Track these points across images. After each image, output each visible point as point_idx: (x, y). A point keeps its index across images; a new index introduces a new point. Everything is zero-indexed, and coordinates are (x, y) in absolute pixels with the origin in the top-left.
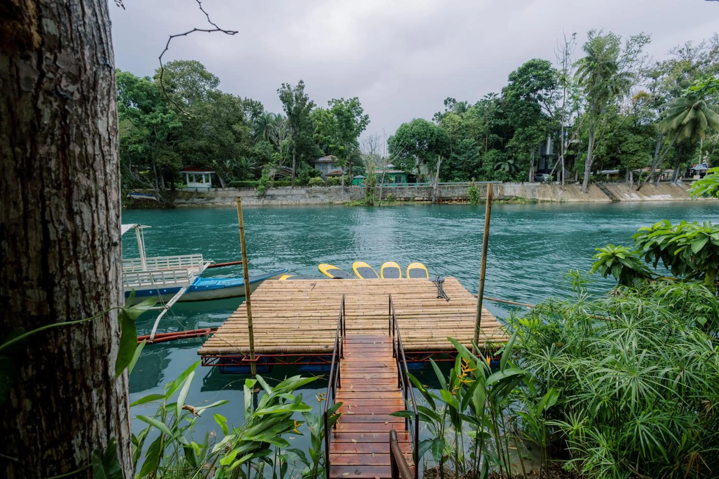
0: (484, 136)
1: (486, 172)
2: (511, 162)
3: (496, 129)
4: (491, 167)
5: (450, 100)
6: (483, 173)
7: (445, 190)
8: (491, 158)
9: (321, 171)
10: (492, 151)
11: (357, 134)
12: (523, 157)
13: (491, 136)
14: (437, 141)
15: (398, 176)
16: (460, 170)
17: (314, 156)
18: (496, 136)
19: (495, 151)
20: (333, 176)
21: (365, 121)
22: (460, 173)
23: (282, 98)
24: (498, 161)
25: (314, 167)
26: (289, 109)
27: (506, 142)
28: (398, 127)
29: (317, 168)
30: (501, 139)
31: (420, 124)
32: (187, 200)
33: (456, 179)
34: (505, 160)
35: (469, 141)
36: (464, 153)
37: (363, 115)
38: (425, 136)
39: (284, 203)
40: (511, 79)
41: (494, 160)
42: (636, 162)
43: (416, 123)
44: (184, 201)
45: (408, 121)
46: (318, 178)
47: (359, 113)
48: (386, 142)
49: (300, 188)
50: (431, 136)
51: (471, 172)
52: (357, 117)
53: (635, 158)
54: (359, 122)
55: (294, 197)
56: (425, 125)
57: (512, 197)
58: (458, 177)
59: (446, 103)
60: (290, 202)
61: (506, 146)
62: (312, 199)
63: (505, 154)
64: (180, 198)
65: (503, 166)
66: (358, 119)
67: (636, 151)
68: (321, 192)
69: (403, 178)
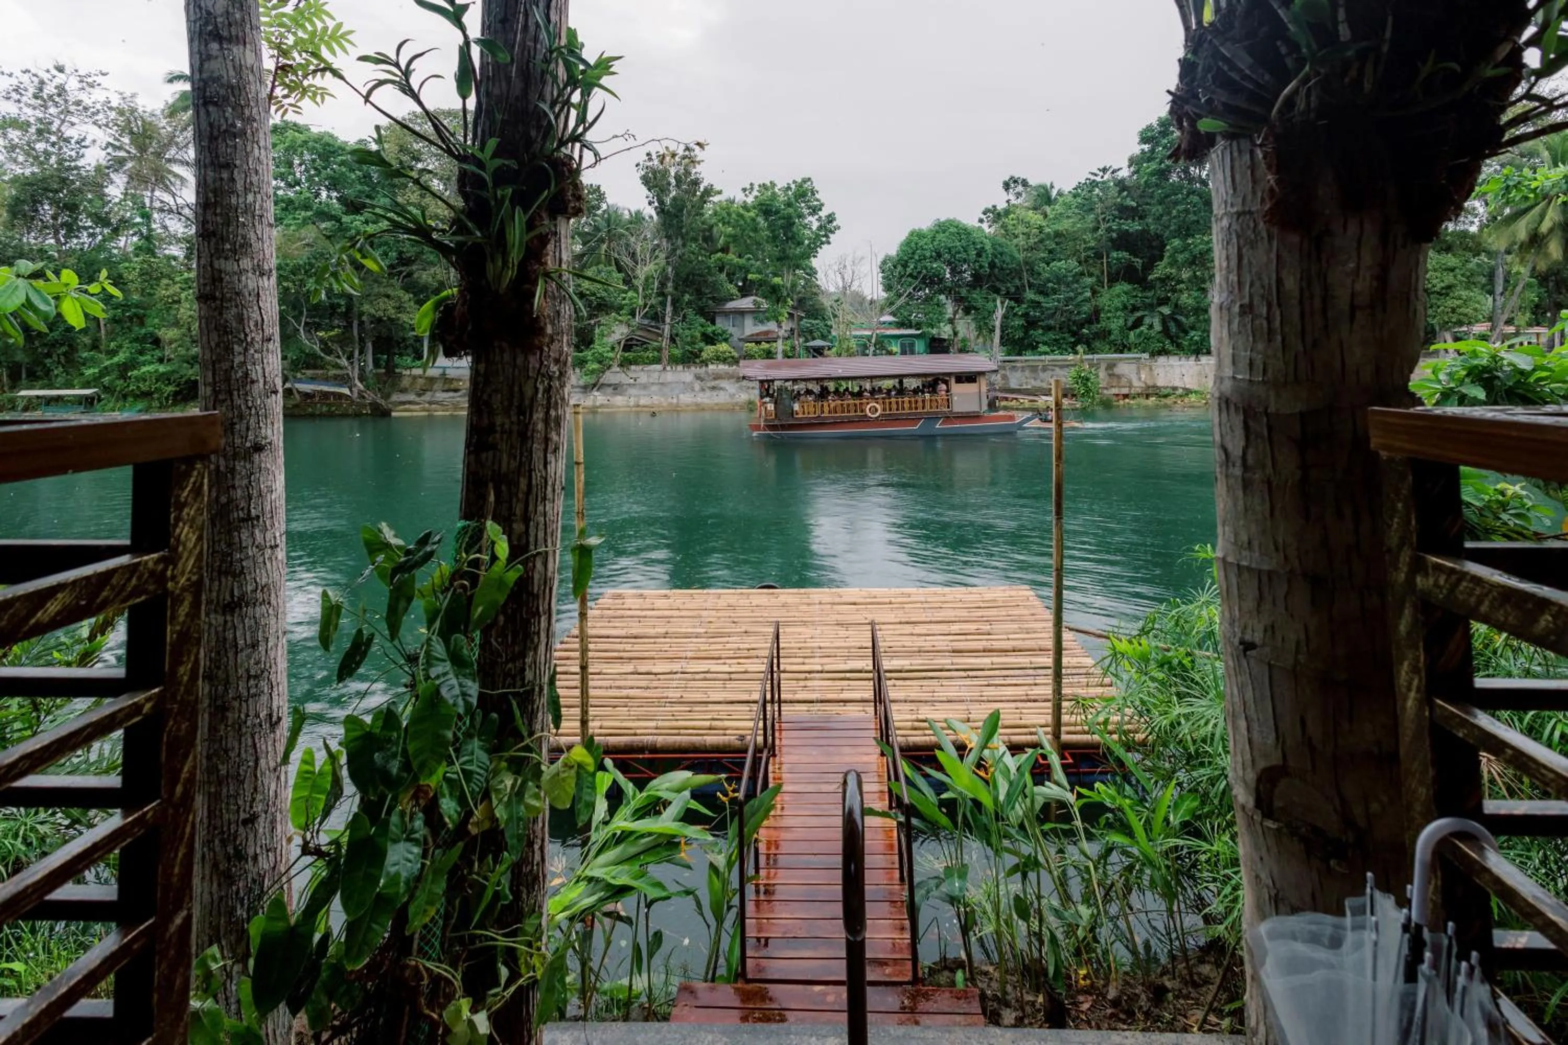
0: (1098, 256)
1: (1110, 333)
2: (1166, 310)
3: (1123, 241)
4: (1121, 322)
5: (1015, 182)
6: (1104, 335)
7: (1018, 374)
8: (1117, 303)
9: (731, 330)
10: (1122, 287)
11: (812, 251)
12: (1190, 301)
13: (1114, 254)
14: (992, 265)
15: (907, 341)
16: (1049, 328)
17: (713, 299)
18: (1126, 254)
19: (1126, 287)
20: (758, 343)
21: (828, 227)
22: (1052, 335)
23: (646, 180)
24: (1135, 309)
25: (713, 323)
26: (661, 202)
27: (1149, 266)
28: (902, 236)
29: (721, 324)
30: (1138, 262)
31: (952, 230)
32: (419, 395)
33: (1043, 348)
34: (1151, 307)
35: (1066, 265)
36: (1055, 291)
37: (823, 213)
38: (964, 256)
39: (642, 402)
40: (1144, 140)
41: (1125, 307)
42: (1453, 311)
43: (942, 227)
44: (412, 397)
45: (925, 224)
46: (723, 347)
47: (815, 210)
48: (876, 270)
49: (680, 368)
50: (979, 255)
51: (1074, 334)
52: (810, 218)
53: (1451, 303)
54: (814, 228)
55: (666, 390)
56: (962, 232)
57: (1175, 388)
58: (1045, 343)
59: (1007, 186)
60: (656, 399)
61: (1150, 277)
62: (708, 393)
63: (1150, 294)
64: (404, 391)
65: (1147, 321)
66: (813, 222)
67: (1449, 287)
68: (729, 377)
69: (920, 345)
